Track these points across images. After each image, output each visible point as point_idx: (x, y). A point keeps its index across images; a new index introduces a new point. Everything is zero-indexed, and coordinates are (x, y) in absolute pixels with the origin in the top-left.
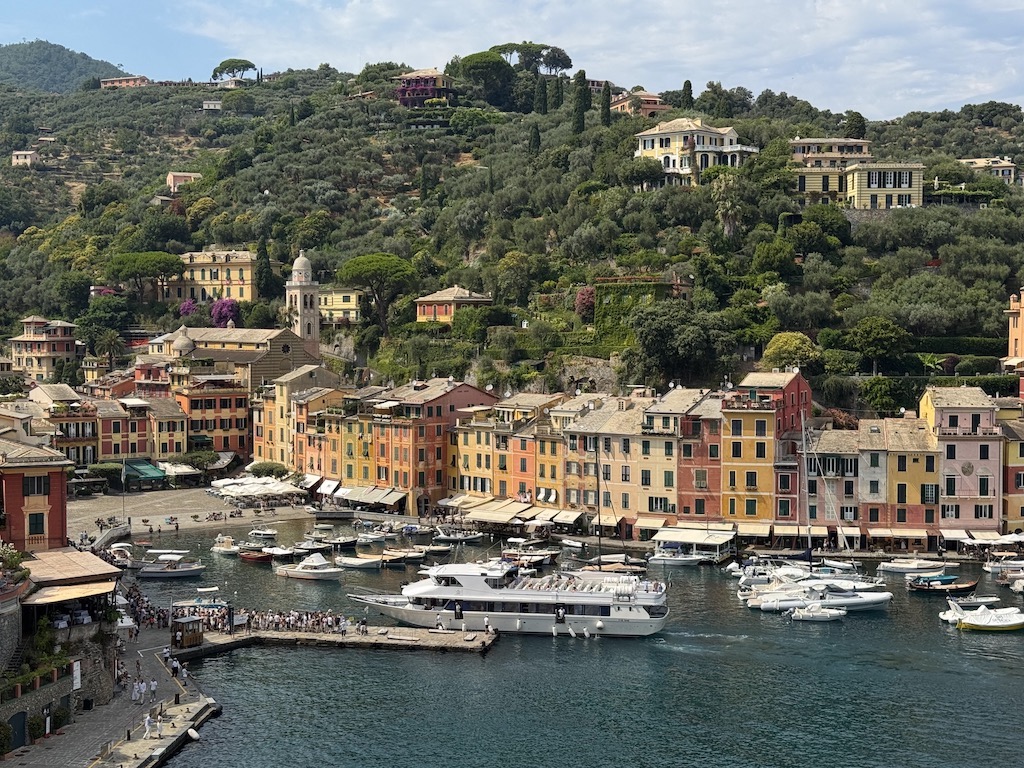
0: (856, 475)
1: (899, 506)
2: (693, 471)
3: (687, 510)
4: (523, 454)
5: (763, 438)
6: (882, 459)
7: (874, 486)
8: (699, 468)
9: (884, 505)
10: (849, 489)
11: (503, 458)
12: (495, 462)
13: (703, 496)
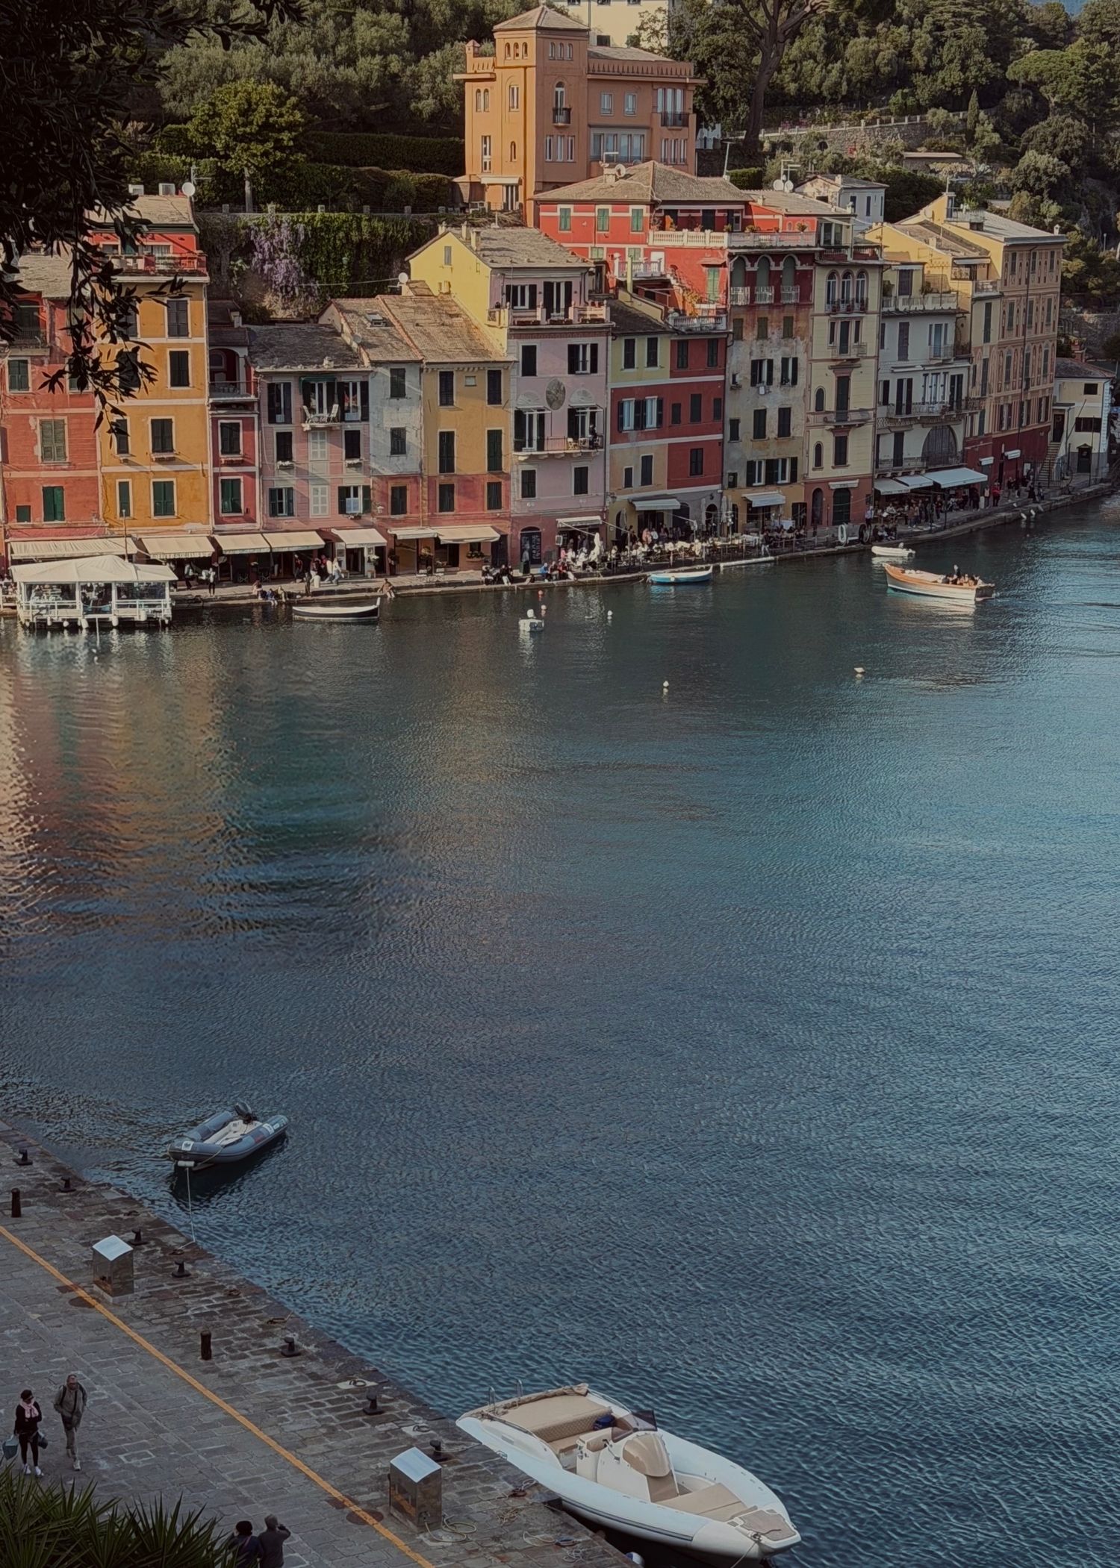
0: (365, 417)
1: (443, 479)
2: (35, 423)
3: (23, 513)
5: (182, 340)
6: (411, 382)
7: (398, 442)
8: (47, 414)
9: (416, 478)
10: (353, 445)
13: (58, 479)
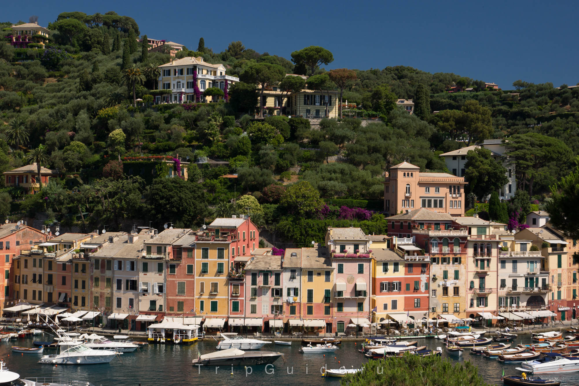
1: (309, 304)
2: (176, 282)
3: (172, 309)
4: (64, 273)
5: (222, 260)
6: (298, 273)
8: (180, 280)
9: (299, 304)
11: (50, 277)
12: (45, 279)
13: (182, 299)
